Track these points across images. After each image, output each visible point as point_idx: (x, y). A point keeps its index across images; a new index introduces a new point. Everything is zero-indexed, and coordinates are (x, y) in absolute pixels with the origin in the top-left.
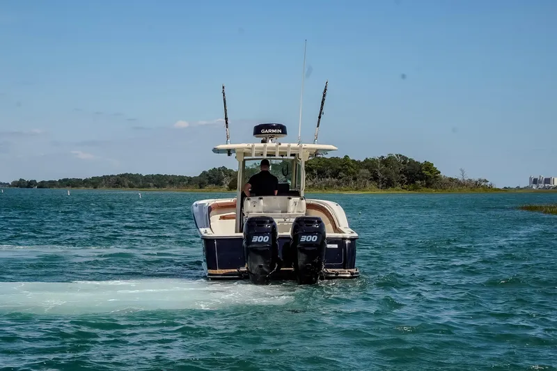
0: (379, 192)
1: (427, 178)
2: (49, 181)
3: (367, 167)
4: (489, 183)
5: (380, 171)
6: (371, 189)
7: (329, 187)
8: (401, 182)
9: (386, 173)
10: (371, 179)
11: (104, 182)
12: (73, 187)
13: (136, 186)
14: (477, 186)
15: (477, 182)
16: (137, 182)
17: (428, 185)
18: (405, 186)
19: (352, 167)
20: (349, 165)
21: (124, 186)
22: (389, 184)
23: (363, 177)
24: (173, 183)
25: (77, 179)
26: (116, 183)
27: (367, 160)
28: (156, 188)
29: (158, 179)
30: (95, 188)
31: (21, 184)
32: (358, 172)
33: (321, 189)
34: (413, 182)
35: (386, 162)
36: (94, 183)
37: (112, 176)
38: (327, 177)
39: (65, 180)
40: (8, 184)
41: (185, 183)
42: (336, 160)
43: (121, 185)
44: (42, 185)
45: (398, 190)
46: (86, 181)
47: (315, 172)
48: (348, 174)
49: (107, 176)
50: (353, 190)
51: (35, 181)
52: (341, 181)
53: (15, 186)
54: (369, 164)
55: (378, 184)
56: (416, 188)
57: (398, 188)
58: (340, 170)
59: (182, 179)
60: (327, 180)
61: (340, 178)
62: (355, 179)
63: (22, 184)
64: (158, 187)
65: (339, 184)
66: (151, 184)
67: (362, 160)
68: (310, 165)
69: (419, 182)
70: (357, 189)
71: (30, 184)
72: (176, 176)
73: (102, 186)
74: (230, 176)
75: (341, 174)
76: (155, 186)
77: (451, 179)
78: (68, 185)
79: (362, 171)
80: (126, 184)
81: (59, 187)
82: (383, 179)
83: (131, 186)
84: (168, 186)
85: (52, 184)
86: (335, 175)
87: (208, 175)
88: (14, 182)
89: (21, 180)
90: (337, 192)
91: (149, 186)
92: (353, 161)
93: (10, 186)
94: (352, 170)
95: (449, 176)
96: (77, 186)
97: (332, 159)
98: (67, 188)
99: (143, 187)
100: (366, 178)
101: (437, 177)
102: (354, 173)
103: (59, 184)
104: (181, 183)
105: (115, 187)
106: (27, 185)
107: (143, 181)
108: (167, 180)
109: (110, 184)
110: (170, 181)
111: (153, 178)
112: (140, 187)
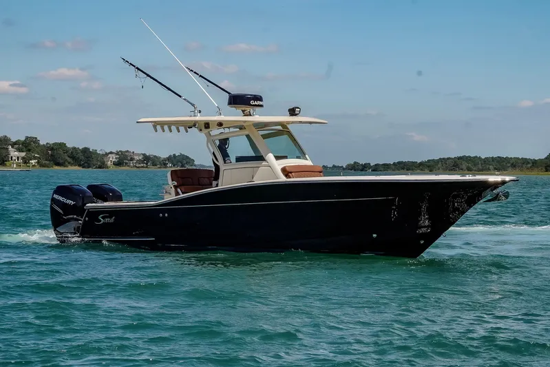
2: (384, 165)
11: (440, 165)
12: (408, 170)
13: (475, 169)
16: (475, 164)
21: (462, 169)
24: (515, 166)
25: (412, 162)
26: (454, 166)
28: (496, 173)
29: (498, 162)
30: (430, 171)
31: (355, 167)
36: (430, 166)
37: (449, 159)
39: (400, 163)
40: (342, 167)
41: (529, 165)
43: (459, 167)
44: (376, 168)
46: (421, 164)
49: (444, 159)
51: (370, 164)
53: (349, 169)
59: (525, 162)
63: (357, 167)
64: (499, 170)
66: (491, 167)
71: (365, 167)
72: (518, 158)
73: (439, 169)
76: (495, 169)
80: (464, 167)
81: (394, 170)
84: (510, 169)
88: (348, 165)
89: (355, 163)
91: (489, 170)
93: (344, 169)
96: (412, 170)
99: (482, 171)
103: (393, 167)
104: (524, 166)
105: (452, 170)
106: (361, 168)
107: (482, 164)
108: (509, 162)
109: (447, 167)
110: (512, 164)
111: (493, 161)
112: (478, 170)
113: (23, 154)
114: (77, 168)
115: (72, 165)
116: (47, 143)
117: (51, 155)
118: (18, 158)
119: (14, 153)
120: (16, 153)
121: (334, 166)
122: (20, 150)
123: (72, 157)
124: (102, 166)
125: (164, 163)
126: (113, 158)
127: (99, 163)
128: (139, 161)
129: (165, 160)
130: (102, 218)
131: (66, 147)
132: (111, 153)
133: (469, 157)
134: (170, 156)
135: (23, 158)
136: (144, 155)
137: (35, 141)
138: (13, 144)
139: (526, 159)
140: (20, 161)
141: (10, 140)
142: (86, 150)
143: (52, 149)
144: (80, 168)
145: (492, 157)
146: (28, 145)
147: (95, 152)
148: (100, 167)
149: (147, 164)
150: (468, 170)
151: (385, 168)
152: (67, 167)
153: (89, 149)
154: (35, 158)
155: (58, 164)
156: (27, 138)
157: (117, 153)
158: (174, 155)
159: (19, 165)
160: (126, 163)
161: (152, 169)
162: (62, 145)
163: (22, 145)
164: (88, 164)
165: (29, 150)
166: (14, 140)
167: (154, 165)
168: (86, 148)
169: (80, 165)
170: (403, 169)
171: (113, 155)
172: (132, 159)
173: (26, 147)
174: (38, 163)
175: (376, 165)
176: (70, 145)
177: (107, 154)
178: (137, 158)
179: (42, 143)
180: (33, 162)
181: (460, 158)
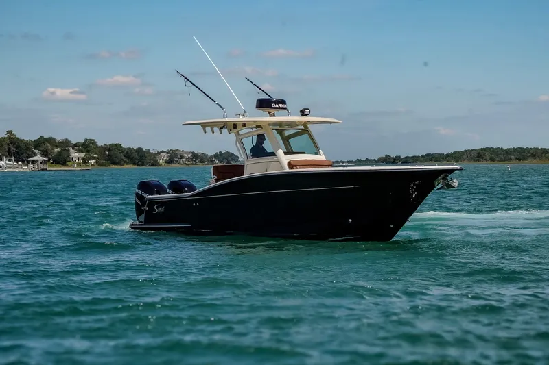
2: (414, 157)
11: (465, 156)
12: (435, 161)
13: (498, 159)
16: (498, 155)
21: (485, 160)
24: (535, 156)
25: (439, 154)
26: (478, 157)
28: (517, 161)
29: (519, 152)
30: (457, 162)
31: (386, 160)
36: (456, 157)
37: (473, 150)
39: (428, 155)
40: (375, 159)
41: (547, 155)
43: (482, 158)
44: (407, 160)
46: (448, 155)
49: (469, 150)
51: (400, 157)
53: (381, 162)
59: (544, 151)
63: (388, 160)
64: (520, 160)
66: (512, 157)
71: (395, 160)
72: (538, 149)
73: (464, 160)
76: (516, 158)
80: (488, 157)
81: (423, 162)
83: (492, 160)
84: (530, 159)
88: (380, 158)
89: (387, 156)
91: (510, 159)
93: (376, 162)
96: (440, 161)
99: (504, 160)
103: (422, 159)
104: (543, 155)
105: (476, 161)
106: (392, 160)
107: (504, 155)
108: (529, 153)
109: (471, 158)
110: (532, 154)
111: (514, 151)
112: (501, 160)
113: (83, 155)
114: (132, 166)
115: (127, 163)
116: (105, 145)
117: (109, 155)
118: (78, 158)
119: (74, 154)
120: (77, 154)
121: (367, 159)
122: (80, 151)
123: (128, 156)
124: (155, 164)
125: (211, 160)
126: (164, 157)
127: (152, 162)
128: (188, 159)
129: (212, 157)
130: (157, 207)
131: (122, 147)
132: (163, 152)
134: (217, 153)
135: (83, 159)
136: (192, 153)
137: (93, 142)
138: (74, 146)
139: (545, 149)
140: (81, 161)
141: (70, 142)
142: (139, 150)
143: (109, 150)
144: (135, 167)
145: (514, 148)
146: (87, 147)
147: (148, 151)
148: (153, 165)
149: (195, 161)
151: (415, 160)
152: (123, 165)
153: (142, 149)
154: (94, 158)
155: (114, 163)
156: (86, 140)
157: (168, 152)
158: (220, 152)
159: (79, 165)
160: (177, 161)
161: (200, 166)
162: (118, 146)
163: (82, 146)
164: (143, 162)
165: (88, 151)
166: (74, 142)
167: (202, 161)
168: (139, 148)
169: (134, 164)
170: (431, 160)
171: (164, 154)
172: (182, 157)
173: (85, 148)
174: (96, 162)
175: (406, 157)
176: (125, 146)
177: (159, 153)
178: (186, 156)
179: (99, 144)
180: (92, 162)
181: (483, 150)
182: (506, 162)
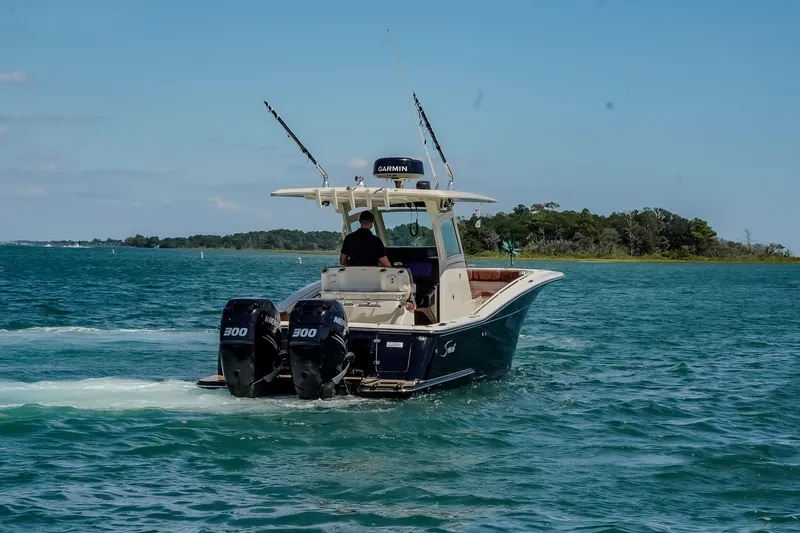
0: (631, 261)
1: (697, 242)
2: (177, 239)
3: (614, 226)
4: (784, 250)
5: (633, 231)
6: (619, 257)
7: (560, 251)
8: (662, 247)
9: (640, 234)
10: (619, 243)
11: (250, 241)
12: (208, 247)
13: (294, 246)
14: (768, 253)
15: (767, 249)
16: (295, 241)
17: (699, 252)
18: (667, 252)
19: (594, 225)
20: (589, 223)
21: (278, 247)
22: (644, 249)
23: (609, 240)
25: (214, 236)
26: (268, 242)
27: (614, 216)
28: (321, 251)
29: (324, 238)
30: (239, 248)
31: (137, 242)
32: (601, 232)
33: (549, 254)
34: (678, 247)
35: (640, 218)
36: (237, 241)
37: (261, 233)
38: (558, 239)
39: (198, 237)
40: (120, 241)
42: (570, 214)
43: (274, 244)
44: (166, 244)
45: (656, 258)
46: (226, 239)
47: (542, 231)
48: (587, 234)
49: (255, 233)
50: (593, 257)
51: (157, 238)
52: (577, 244)
53: (130, 245)
54: (617, 221)
55: (630, 248)
56: (681, 256)
57: (656, 254)
58: (576, 229)
60: (558, 242)
61: (577, 240)
62: (596, 242)
63: (140, 242)
64: (324, 248)
65: (574, 249)
66: (316, 245)
67: (607, 216)
68: (535, 221)
69: (686, 247)
70: (599, 256)
71: (150, 243)
73: (249, 246)
74: (424, 235)
75: (578, 234)
76: (320, 247)
77: (731, 244)
78: (202, 245)
79: (606, 230)
80: (281, 243)
81: (190, 247)
82: (636, 242)
83: (287, 247)
85: (179, 242)
86: (569, 236)
87: (392, 235)
88: (129, 239)
89: (138, 236)
90: (571, 259)
91: (312, 248)
92: (595, 216)
93: (123, 244)
94: (594, 229)
95: (728, 239)
96: (214, 246)
97: (566, 213)
98: (201, 248)
99: (304, 248)
100: (614, 240)
101: (712, 240)
102: (595, 234)
103: (188, 242)
105: (265, 248)
106: (145, 243)
107: (303, 241)
109: (258, 244)
111: (318, 236)
112: (300, 248)
121: (109, 241)
133: (288, 231)
145: (317, 232)
150: (286, 248)
151: (178, 244)
175: (166, 240)
181: (275, 232)
182: (306, 251)
